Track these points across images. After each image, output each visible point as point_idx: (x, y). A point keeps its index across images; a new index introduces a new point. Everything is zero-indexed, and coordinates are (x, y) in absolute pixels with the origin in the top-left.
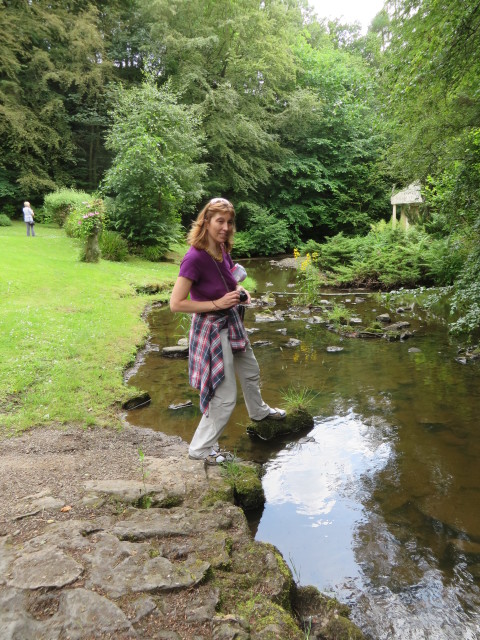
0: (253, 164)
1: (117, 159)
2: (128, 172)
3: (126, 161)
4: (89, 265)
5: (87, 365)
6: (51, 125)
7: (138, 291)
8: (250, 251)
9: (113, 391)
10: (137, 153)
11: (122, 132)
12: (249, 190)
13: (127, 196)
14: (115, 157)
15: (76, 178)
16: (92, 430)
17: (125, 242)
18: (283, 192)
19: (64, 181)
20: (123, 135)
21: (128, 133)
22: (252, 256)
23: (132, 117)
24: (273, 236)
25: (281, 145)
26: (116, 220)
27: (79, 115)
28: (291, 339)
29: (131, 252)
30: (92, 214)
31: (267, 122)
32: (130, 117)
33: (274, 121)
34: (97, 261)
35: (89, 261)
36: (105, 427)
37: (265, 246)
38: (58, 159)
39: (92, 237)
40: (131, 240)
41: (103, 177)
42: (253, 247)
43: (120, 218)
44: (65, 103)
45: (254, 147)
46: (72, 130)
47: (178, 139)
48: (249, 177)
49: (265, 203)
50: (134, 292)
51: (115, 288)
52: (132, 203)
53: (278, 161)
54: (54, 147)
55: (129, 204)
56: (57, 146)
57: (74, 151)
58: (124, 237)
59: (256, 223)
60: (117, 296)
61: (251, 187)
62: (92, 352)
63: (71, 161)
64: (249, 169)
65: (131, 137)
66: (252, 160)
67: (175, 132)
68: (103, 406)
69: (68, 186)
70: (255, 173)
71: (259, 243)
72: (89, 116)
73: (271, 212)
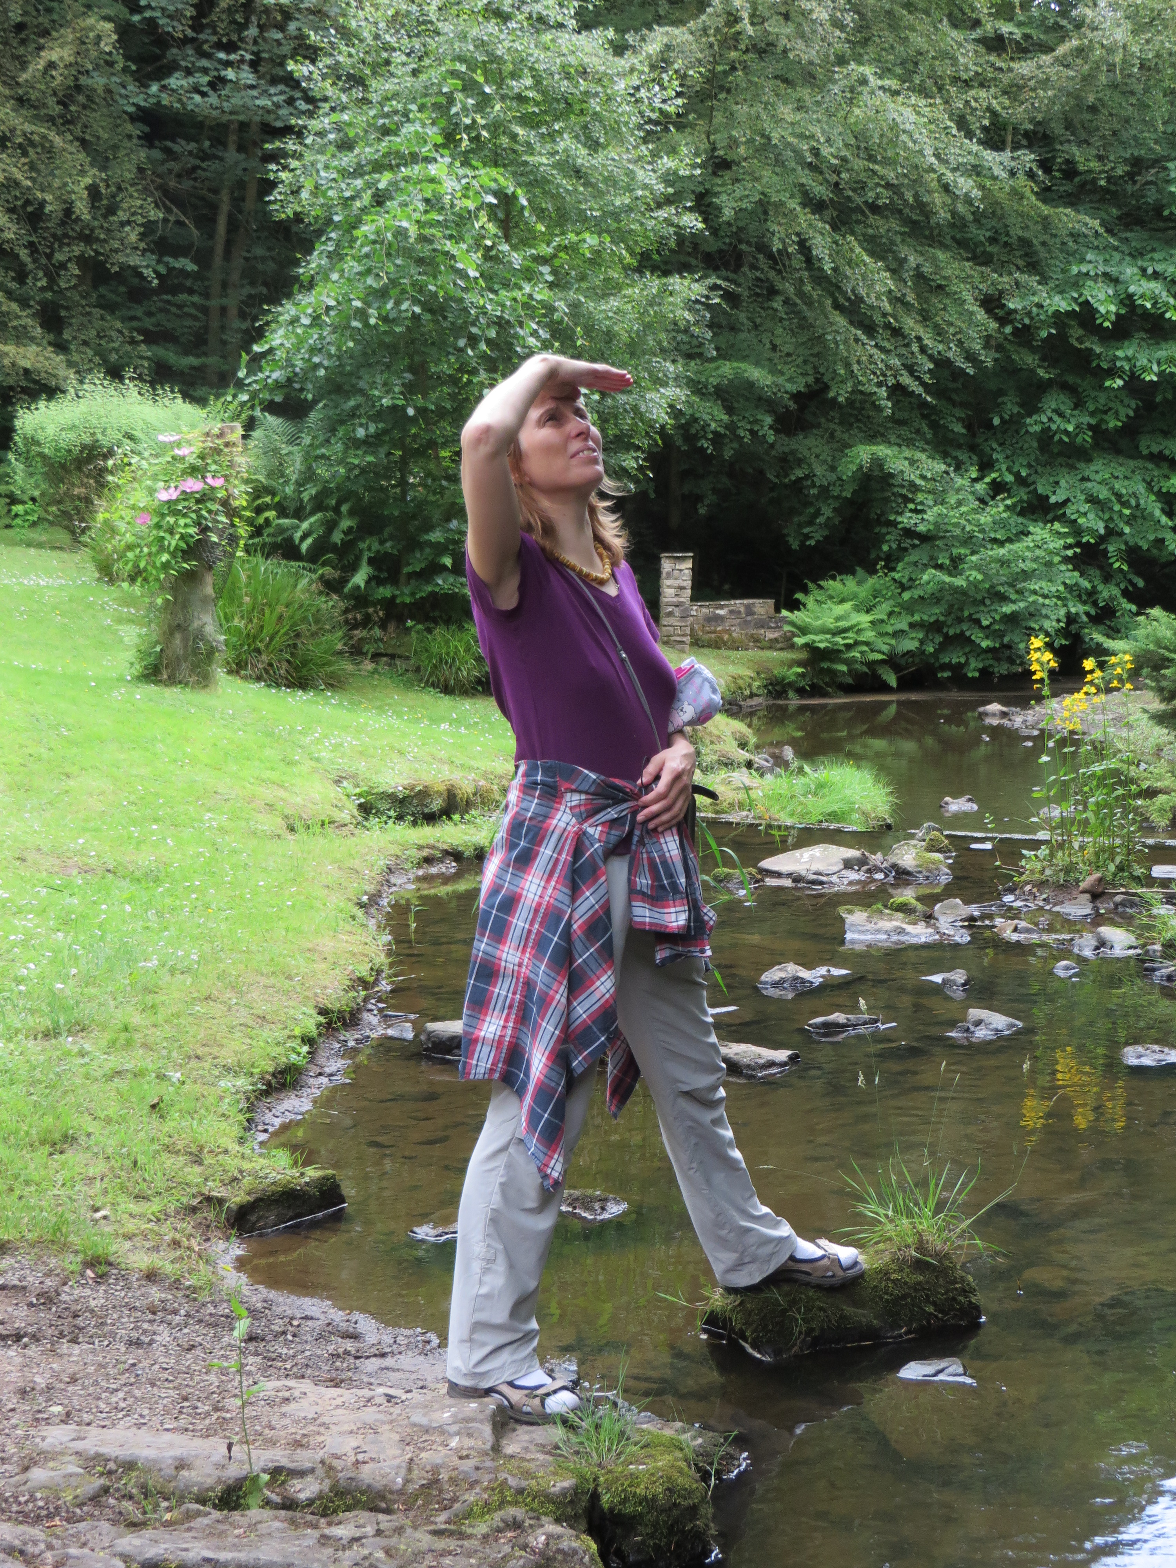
0: (919, 276)
1: (316, 261)
2: (362, 314)
3: (351, 266)
4: (172, 694)
5: (113, 1062)
6: (63, 123)
7: (366, 809)
8: (892, 661)
9: (198, 1161)
10: (401, 233)
11: (346, 145)
12: (898, 391)
13: (353, 414)
14: (309, 249)
15: (151, 338)
16: (101, 1278)
17: (331, 605)
18: (1053, 401)
19: (101, 353)
20: (347, 160)
21: (367, 152)
22: (905, 685)
23: (390, 86)
24: (1003, 598)
25: (1046, 194)
26: (299, 514)
27: (175, 81)
28: (975, 1013)
29: (356, 651)
30: (194, 485)
31: (983, 96)
32: (379, 87)
33: (1013, 91)
34: (204, 680)
35: (172, 681)
36: (151, 1276)
37: (963, 640)
38: (81, 261)
39: (190, 578)
40: (360, 599)
41: (259, 334)
42: (910, 644)
43: (318, 504)
44: (124, 31)
45: (921, 206)
46: (148, 140)
47: (577, 173)
48: (897, 332)
49: (973, 448)
50: (349, 811)
51: (268, 794)
52: (370, 443)
53: (1033, 266)
54: (68, 211)
55: (357, 444)
56: (82, 209)
57: (149, 228)
58: (332, 586)
59: (926, 538)
60: (274, 823)
61: (906, 380)
62: (137, 1019)
63: (136, 272)
64: (898, 300)
65: (378, 167)
66: (913, 260)
67: (566, 142)
68: (154, 1207)
69: (115, 374)
70: (925, 317)
71: (935, 627)
72: (218, 83)
73: (997, 488)
